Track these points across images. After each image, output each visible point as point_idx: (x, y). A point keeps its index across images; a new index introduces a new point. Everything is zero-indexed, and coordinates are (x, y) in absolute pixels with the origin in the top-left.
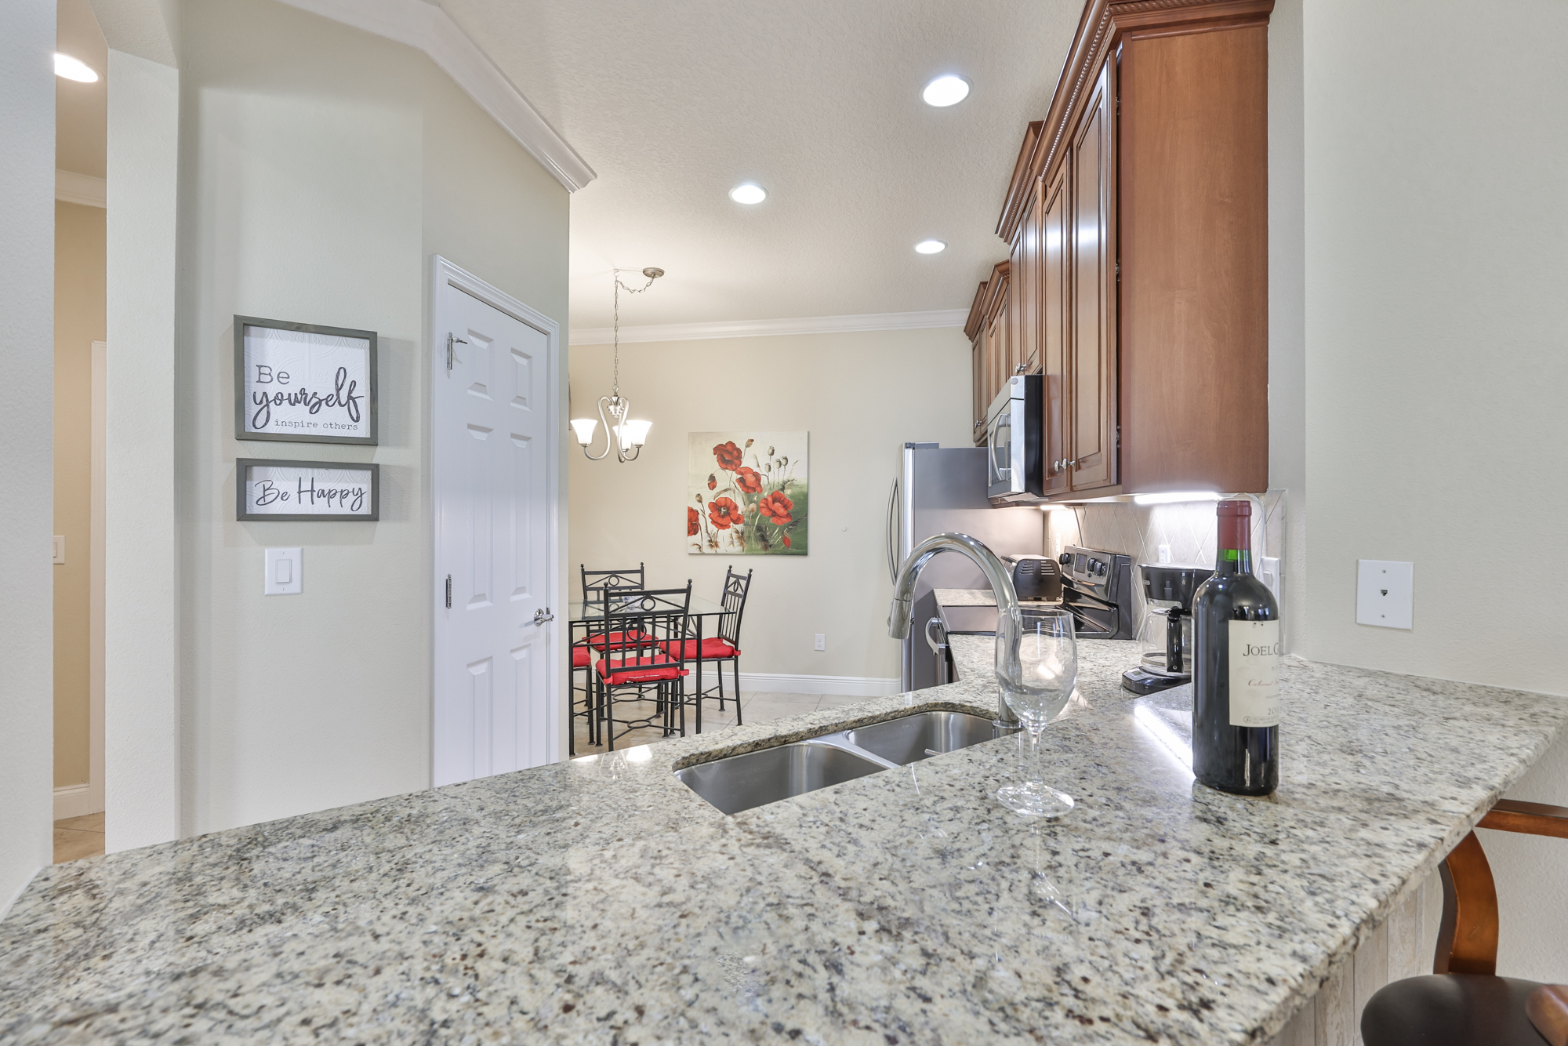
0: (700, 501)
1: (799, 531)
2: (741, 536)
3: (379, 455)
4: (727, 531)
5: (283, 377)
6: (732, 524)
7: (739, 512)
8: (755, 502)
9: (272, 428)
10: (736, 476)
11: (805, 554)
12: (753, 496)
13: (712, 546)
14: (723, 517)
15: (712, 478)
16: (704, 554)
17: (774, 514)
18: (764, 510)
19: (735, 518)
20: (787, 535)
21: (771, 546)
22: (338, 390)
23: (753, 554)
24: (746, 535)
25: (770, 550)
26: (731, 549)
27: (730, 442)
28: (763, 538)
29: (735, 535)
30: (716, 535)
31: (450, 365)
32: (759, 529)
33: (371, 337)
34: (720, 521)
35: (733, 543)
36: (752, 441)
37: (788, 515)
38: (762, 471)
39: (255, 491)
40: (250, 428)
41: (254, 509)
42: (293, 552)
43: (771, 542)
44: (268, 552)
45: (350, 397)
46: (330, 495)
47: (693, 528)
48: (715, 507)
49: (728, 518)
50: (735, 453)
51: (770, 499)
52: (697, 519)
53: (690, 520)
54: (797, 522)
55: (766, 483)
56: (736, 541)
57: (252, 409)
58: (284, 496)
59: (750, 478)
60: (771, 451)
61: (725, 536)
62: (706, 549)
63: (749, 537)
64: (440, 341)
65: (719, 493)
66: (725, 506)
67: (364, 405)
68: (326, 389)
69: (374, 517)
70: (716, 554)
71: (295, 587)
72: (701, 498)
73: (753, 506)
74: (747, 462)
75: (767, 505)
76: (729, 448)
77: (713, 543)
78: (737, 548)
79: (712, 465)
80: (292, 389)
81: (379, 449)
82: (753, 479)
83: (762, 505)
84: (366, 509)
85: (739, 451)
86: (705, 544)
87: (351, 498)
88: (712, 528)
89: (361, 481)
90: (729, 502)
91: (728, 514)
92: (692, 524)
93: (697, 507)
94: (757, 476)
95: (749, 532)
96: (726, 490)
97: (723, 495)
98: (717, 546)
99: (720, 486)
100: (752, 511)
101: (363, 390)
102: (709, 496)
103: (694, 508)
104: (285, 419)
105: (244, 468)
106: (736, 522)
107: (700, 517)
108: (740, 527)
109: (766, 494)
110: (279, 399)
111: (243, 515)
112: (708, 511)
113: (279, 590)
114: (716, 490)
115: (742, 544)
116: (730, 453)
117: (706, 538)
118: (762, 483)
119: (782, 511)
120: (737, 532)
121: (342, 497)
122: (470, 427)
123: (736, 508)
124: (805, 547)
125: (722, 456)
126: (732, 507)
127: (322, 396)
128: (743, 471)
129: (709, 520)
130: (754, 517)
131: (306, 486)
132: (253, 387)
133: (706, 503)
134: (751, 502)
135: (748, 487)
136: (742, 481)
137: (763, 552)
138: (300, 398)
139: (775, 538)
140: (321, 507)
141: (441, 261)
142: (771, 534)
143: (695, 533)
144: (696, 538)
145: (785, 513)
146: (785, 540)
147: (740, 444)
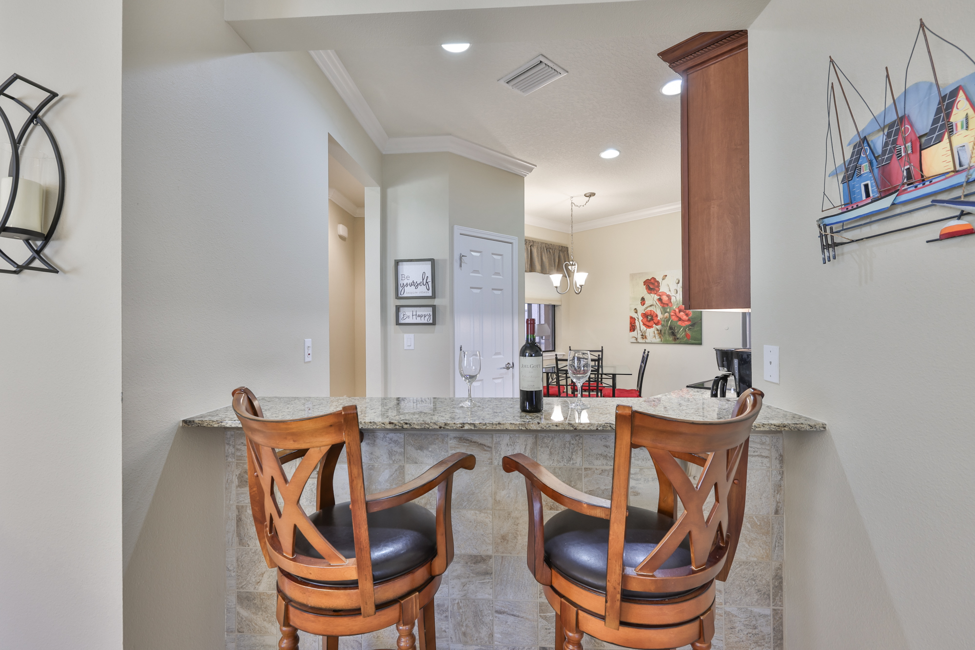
0: (636, 312)
1: (696, 329)
2: (660, 332)
3: (436, 302)
4: (652, 330)
5: (408, 278)
6: (654, 325)
7: (659, 318)
8: (668, 312)
9: (405, 295)
10: (656, 297)
11: (701, 344)
12: (667, 309)
13: (643, 338)
14: (649, 321)
15: (643, 299)
16: (638, 343)
17: (680, 319)
18: (673, 317)
19: (656, 322)
20: (688, 332)
21: (678, 339)
22: (423, 280)
23: (667, 343)
24: (663, 332)
25: (678, 341)
26: (654, 340)
27: (653, 278)
28: (673, 334)
29: (656, 332)
30: (645, 332)
31: (461, 266)
32: (671, 328)
33: (432, 261)
34: (648, 324)
35: (655, 336)
36: (666, 276)
37: (689, 320)
38: (672, 293)
39: (401, 316)
40: (400, 296)
41: (401, 321)
42: (412, 336)
43: (678, 336)
44: (406, 336)
45: (426, 282)
46: (420, 316)
47: (633, 328)
48: (645, 315)
49: (652, 322)
50: (656, 284)
51: (677, 310)
52: (635, 323)
53: (631, 323)
54: (694, 324)
55: (675, 300)
56: (657, 335)
57: (400, 289)
58: (408, 317)
59: (665, 298)
60: (677, 281)
61: (651, 332)
62: (640, 340)
63: (665, 333)
64: (456, 257)
65: (647, 308)
66: (650, 315)
67: (430, 284)
68: (419, 280)
69: (434, 324)
70: (646, 343)
71: (412, 348)
72: (637, 311)
73: (667, 314)
74: (663, 289)
75: (675, 314)
76: (652, 281)
77: (644, 336)
78: (658, 340)
79: (643, 291)
80: (410, 281)
81: (436, 299)
82: (667, 298)
83: (672, 314)
84: (431, 321)
85: (658, 282)
86: (639, 337)
87: (427, 317)
88: (643, 328)
89: (429, 311)
90: (652, 312)
91: (652, 319)
92: (632, 326)
93: (635, 316)
94: (669, 297)
95: (665, 330)
96: (651, 306)
97: (649, 309)
98: (646, 338)
99: (648, 303)
100: (667, 317)
101: (430, 279)
102: (641, 310)
103: (633, 317)
104: (409, 291)
105: (398, 308)
106: (657, 324)
107: (636, 321)
108: (659, 327)
109: (674, 307)
110: (407, 285)
111: (398, 323)
112: (641, 318)
113: (408, 348)
114: (645, 306)
115: (660, 337)
116: (653, 284)
117: (640, 334)
118: (672, 301)
119: (685, 317)
120: (658, 330)
121: (425, 317)
122: (471, 288)
123: (657, 316)
124: (701, 339)
125: (648, 286)
126: (655, 315)
127: (418, 283)
128: (660, 294)
129: (641, 323)
130: (668, 321)
131: (414, 314)
132: (401, 282)
133: (640, 313)
134: (666, 312)
135: (664, 304)
136: (660, 300)
137: (673, 342)
138: (413, 284)
139: (681, 334)
140: (419, 321)
141: (456, 227)
142: (678, 332)
143: (634, 331)
144: (634, 334)
145: (687, 318)
146: (687, 335)
147: (659, 279)
